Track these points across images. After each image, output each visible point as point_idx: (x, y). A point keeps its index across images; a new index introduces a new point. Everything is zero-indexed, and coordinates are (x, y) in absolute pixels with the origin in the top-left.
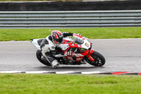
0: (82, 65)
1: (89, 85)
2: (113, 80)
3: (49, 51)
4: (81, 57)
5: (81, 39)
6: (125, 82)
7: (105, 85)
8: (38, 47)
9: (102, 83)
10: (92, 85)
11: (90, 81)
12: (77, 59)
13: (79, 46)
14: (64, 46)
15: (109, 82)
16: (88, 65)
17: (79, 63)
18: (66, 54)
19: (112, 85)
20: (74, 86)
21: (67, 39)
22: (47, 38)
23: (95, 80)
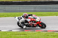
0: (36, 28)
1: (15, 36)
2: (25, 33)
3: (22, 22)
4: (36, 24)
5: (36, 17)
6: (30, 34)
7: (22, 36)
8: (18, 20)
9: (20, 35)
10: (16, 36)
11: (16, 34)
12: (34, 25)
13: (35, 20)
14: (29, 20)
15: (23, 34)
16: (39, 28)
17: (35, 27)
18: (29, 23)
19: (25, 35)
20: (9, 36)
21: (30, 17)
22: (22, 17)
23: (17, 34)
